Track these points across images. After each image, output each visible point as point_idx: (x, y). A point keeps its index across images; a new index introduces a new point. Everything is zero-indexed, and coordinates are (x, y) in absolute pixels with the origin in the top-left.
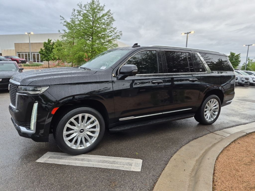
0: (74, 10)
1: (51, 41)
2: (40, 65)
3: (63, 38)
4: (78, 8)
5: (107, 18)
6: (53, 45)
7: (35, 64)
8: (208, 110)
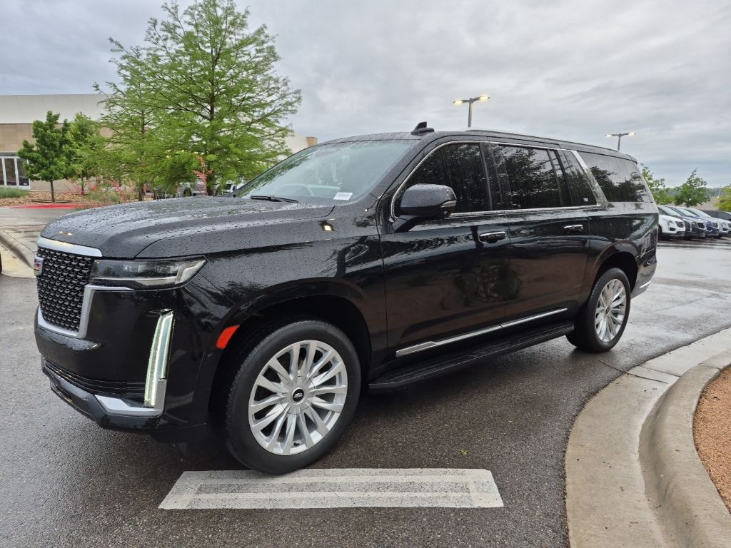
0: (155, 23)
1: (57, 117)
2: (23, 195)
3: (111, 108)
4: (165, 17)
5: (256, 50)
6: (64, 130)
7: (5, 191)
8: (602, 311)
